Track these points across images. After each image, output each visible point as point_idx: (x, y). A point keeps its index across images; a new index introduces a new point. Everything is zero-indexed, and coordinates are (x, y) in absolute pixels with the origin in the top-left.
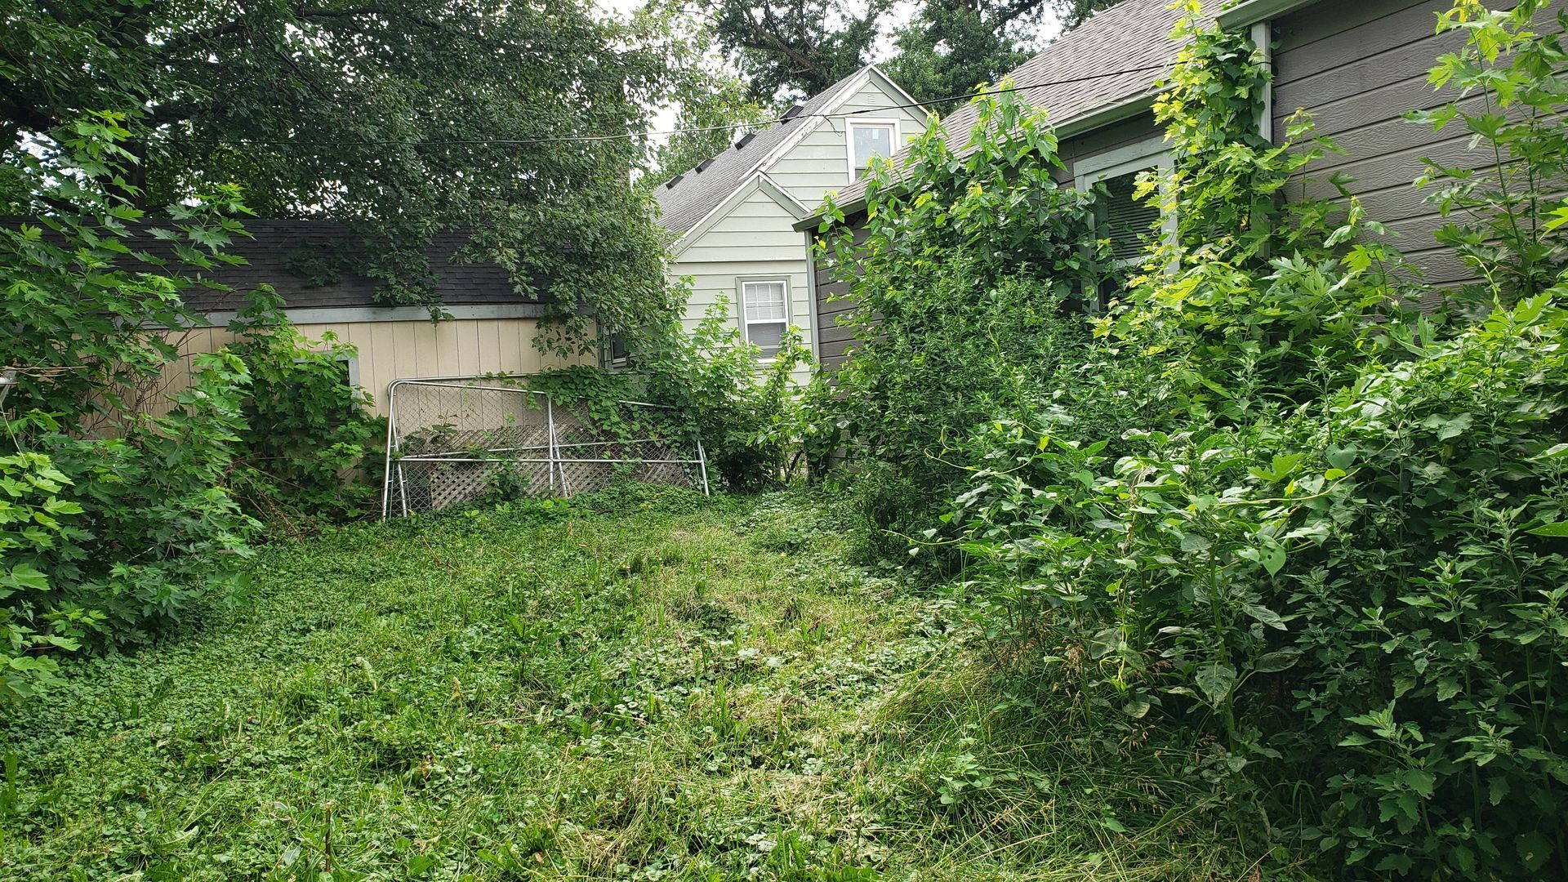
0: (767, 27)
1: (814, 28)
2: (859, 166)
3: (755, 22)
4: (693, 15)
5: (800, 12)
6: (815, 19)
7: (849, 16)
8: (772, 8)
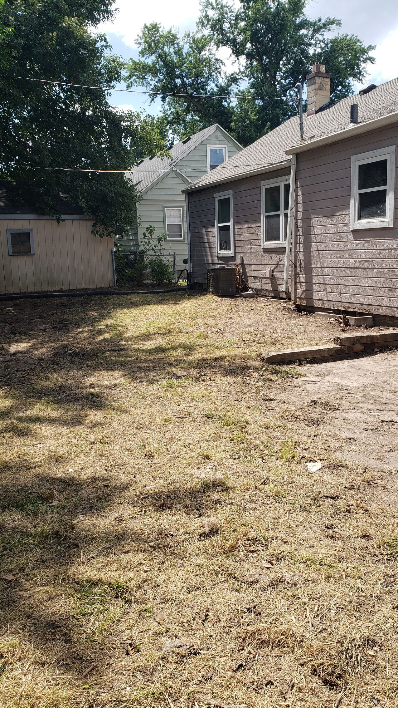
0: (182, 87)
1: (203, 90)
2: (212, 164)
3: (177, 85)
4: (149, 80)
5: (197, 82)
6: (203, 86)
7: (219, 85)
8: (185, 79)
